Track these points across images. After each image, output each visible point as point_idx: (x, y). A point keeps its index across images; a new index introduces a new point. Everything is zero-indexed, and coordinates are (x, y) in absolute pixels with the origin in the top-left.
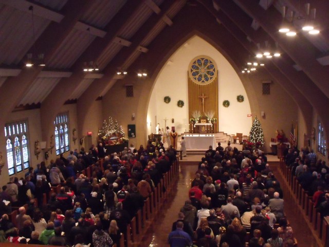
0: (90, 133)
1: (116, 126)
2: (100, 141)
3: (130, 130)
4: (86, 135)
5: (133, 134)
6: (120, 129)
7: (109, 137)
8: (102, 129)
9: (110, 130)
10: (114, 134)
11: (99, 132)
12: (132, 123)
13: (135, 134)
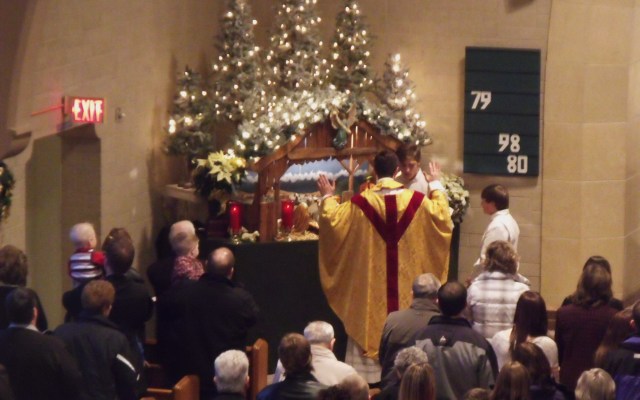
0: (88, 109)
1: (352, 59)
2: (185, 193)
3: (484, 99)
4: (46, 127)
5: (509, 141)
6: (383, 89)
7: (269, 164)
8: (204, 77)
9: (284, 87)
10: (324, 136)
11: (175, 110)
12: (512, 33)
13: (531, 147)
